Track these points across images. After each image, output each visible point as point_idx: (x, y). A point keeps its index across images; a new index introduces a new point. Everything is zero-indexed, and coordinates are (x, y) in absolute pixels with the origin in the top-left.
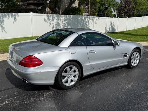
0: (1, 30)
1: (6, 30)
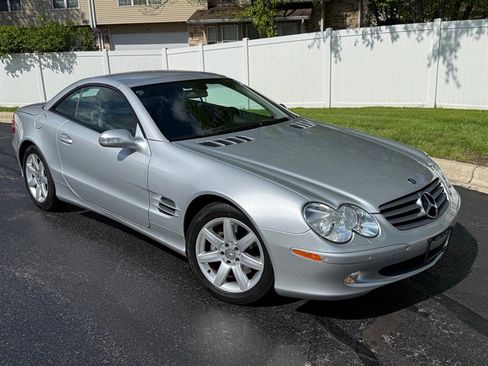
0: (445, 76)
1: (458, 79)
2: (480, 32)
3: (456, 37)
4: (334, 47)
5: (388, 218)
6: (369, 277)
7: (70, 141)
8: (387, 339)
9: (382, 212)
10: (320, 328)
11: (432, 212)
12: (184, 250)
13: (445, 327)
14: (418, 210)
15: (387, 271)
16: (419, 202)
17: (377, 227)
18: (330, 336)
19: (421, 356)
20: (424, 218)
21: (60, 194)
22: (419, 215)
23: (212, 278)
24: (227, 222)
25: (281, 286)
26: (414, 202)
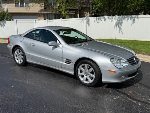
2: (128, 19)
3: (122, 20)
4: (88, 22)
5: (129, 63)
6: (126, 77)
7: (34, 45)
8: (131, 92)
9: (128, 61)
10: (114, 91)
11: (137, 61)
12: (73, 73)
13: (142, 89)
14: (134, 61)
15: (129, 76)
16: (134, 59)
17: (127, 65)
18: (117, 92)
19: (140, 95)
20: (136, 63)
21: (28, 60)
22: (134, 62)
23: (82, 79)
24: (86, 65)
25: (104, 80)
26: (133, 59)
